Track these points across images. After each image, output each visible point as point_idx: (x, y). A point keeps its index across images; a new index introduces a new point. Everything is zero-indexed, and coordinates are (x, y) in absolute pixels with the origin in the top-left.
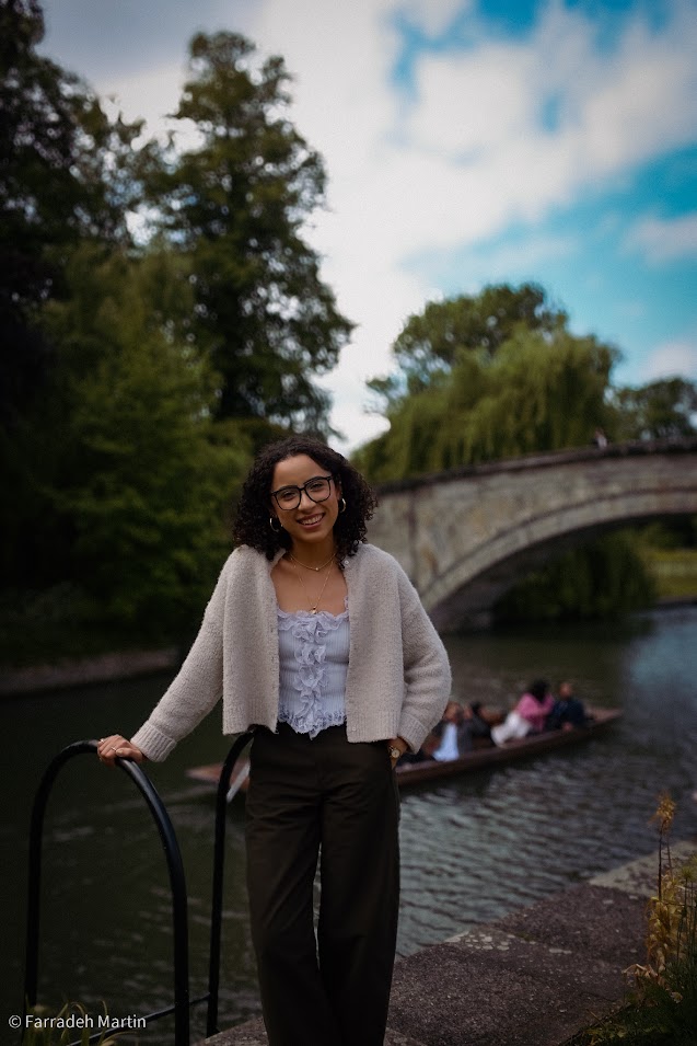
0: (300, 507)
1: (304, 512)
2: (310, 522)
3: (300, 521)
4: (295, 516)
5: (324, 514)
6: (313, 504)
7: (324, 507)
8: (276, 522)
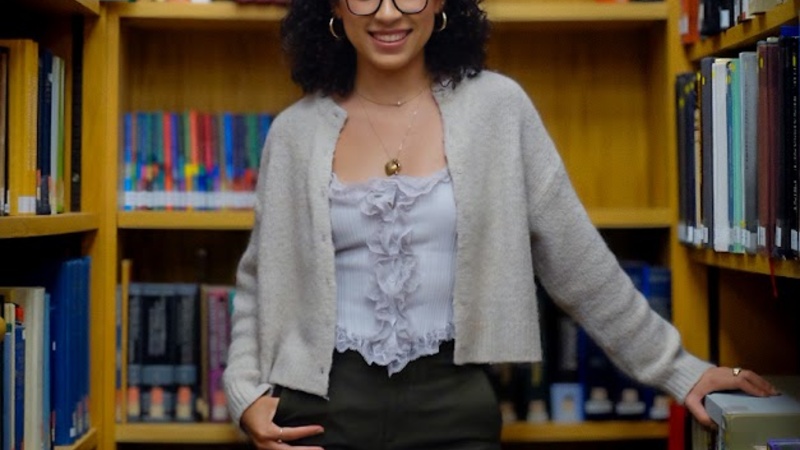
0: (378, 15)
1: (381, 22)
2: (387, 38)
3: (372, 34)
4: (368, 25)
5: (409, 32)
6: (398, 14)
7: (412, 22)
8: (339, 24)
